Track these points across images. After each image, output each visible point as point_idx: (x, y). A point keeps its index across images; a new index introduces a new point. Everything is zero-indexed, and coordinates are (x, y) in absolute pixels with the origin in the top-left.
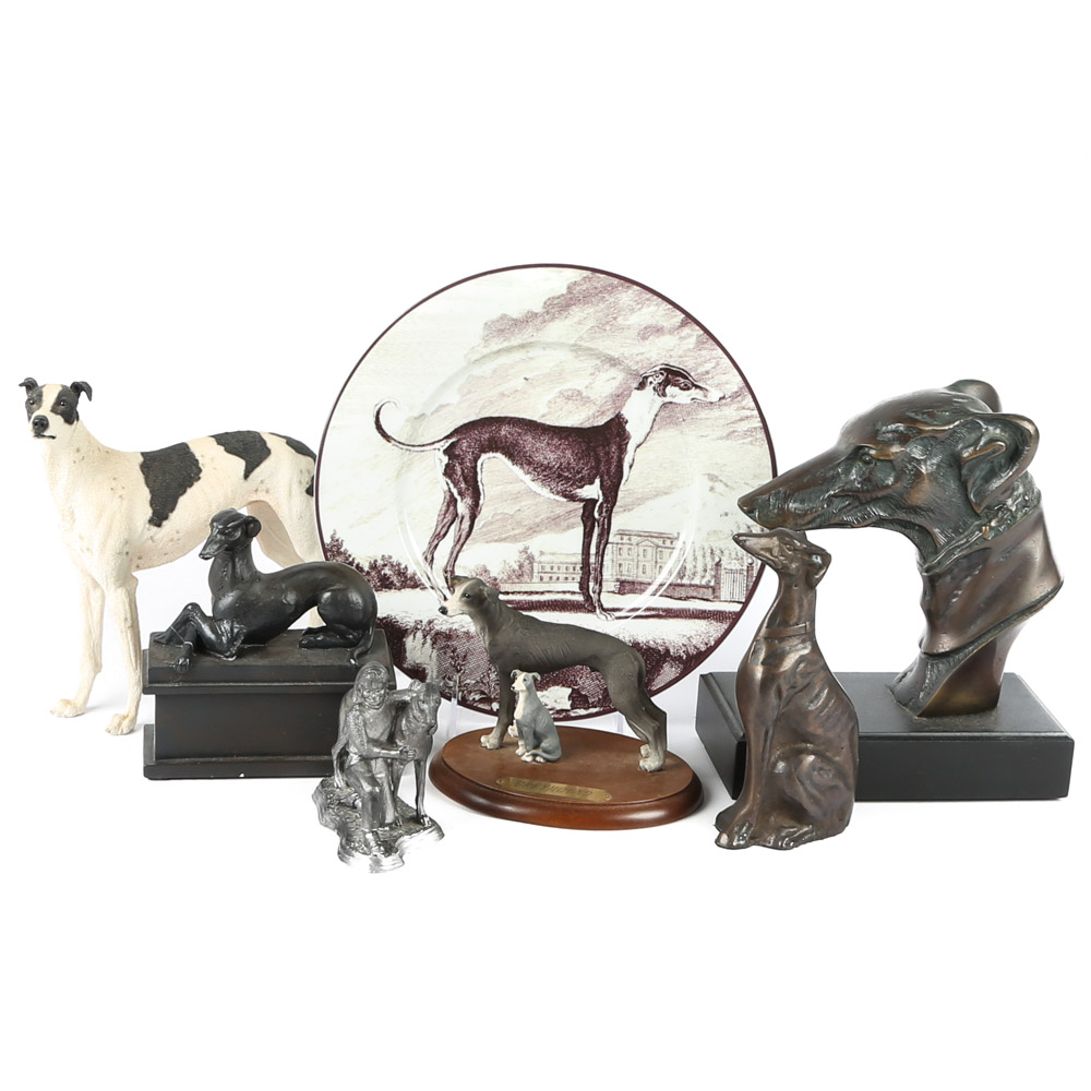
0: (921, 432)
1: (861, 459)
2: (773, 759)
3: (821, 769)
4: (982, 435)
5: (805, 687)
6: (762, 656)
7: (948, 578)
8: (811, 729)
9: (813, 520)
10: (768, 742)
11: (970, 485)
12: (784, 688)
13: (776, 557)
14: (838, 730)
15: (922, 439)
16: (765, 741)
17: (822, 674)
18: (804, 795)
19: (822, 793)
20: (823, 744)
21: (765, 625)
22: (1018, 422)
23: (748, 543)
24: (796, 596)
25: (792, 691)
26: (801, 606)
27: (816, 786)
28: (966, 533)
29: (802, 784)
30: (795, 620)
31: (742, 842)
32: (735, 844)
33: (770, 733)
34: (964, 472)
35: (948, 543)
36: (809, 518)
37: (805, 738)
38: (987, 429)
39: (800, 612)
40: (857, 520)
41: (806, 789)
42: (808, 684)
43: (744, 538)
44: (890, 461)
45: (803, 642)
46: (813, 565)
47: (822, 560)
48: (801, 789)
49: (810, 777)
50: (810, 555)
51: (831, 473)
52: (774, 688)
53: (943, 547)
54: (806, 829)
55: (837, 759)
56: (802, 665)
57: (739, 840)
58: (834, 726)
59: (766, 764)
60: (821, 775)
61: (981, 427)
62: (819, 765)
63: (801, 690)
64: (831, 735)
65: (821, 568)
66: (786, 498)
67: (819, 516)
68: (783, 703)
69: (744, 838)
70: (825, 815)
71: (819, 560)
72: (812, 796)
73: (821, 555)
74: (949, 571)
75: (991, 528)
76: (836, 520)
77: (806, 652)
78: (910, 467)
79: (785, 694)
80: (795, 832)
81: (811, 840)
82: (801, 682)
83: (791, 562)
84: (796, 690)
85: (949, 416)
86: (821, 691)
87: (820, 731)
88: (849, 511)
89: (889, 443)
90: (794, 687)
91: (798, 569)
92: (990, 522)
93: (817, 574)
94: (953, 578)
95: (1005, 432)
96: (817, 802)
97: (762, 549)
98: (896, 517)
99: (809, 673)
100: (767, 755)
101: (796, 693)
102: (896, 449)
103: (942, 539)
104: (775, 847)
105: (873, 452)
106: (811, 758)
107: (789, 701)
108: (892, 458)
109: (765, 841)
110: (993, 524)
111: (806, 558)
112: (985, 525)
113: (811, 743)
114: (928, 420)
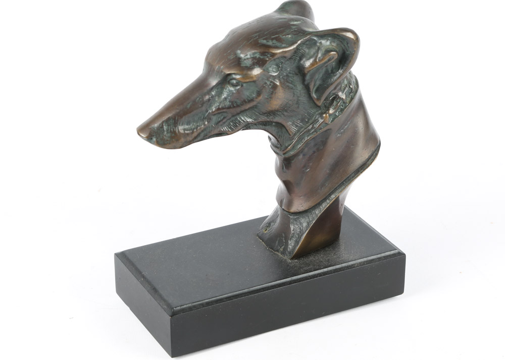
0: (273, 55)
1: (229, 83)
4: (319, 49)
7: (301, 156)
9: (199, 135)
11: (311, 87)
15: (274, 60)
22: (344, 34)
28: (311, 121)
34: (308, 77)
35: (298, 131)
36: (195, 134)
38: (321, 43)
40: (230, 128)
44: (254, 82)
51: (207, 97)
53: (295, 135)
61: (315, 42)
66: (176, 124)
67: (202, 131)
74: (301, 151)
75: (330, 115)
76: (216, 132)
78: (268, 83)
85: (292, 37)
88: (224, 123)
89: (250, 68)
92: (329, 110)
94: (304, 155)
95: (334, 42)
98: (260, 120)
102: (257, 71)
103: (293, 129)
105: (238, 77)
108: (255, 79)
110: (331, 111)
112: (325, 113)
114: (278, 44)
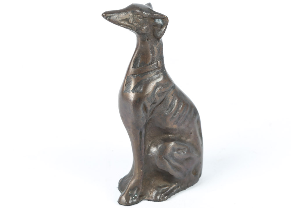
2: (147, 147)
3: (179, 149)
5: (162, 102)
6: (132, 86)
8: (169, 126)
10: (143, 138)
12: (148, 105)
13: (132, 24)
14: (187, 123)
16: (141, 138)
17: (172, 91)
18: (169, 167)
19: (182, 163)
20: (178, 133)
21: (132, 66)
23: (112, 18)
24: (149, 46)
25: (154, 106)
26: (153, 52)
27: (177, 160)
29: (168, 160)
30: (150, 61)
31: (135, 200)
32: (130, 202)
33: (143, 132)
37: (166, 131)
39: (153, 55)
41: (170, 164)
42: (164, 99)
43: (110, 15)
45: (157, 73)
46: (156, 25)
47: (163, 21)
48: (167, 164)
49: (172, 155)
50: (154, 19)
52: (142, 106)
54: (174, 186)
55: (188, 140)
56: (158, 89)
57: (132, 199)
58: (184, 121)
59: (143, 151)
60: (179, 153)
62: (177, 147)
63: (160, 104)
64: (183, 127)
65: (162, 26)
68: (149, 114)
69: (135, 198)
70: (185, 176)
71: (160, 22)
72: (175, 167)
73: (161, 19)
77: (160, 80)
79: (149, 108)
80: (168, 189)
81: (178, 191)
82: (158, 99)
83: (142, 25)
84: (157, 104)
86: (173, 101)
87: (175, 126)
90: (154, 103)
91: (147, 29)
93: (160, 30)
96: (178, 169)
97: (122, 20)
99: (163, 93)
100: (143, 146)
101: (157, 106)
104: (156, 200)
106: (172, 144)
107: (153, 111)
109: (149, 197)
111: (152, 21)
113: (171, 134)
